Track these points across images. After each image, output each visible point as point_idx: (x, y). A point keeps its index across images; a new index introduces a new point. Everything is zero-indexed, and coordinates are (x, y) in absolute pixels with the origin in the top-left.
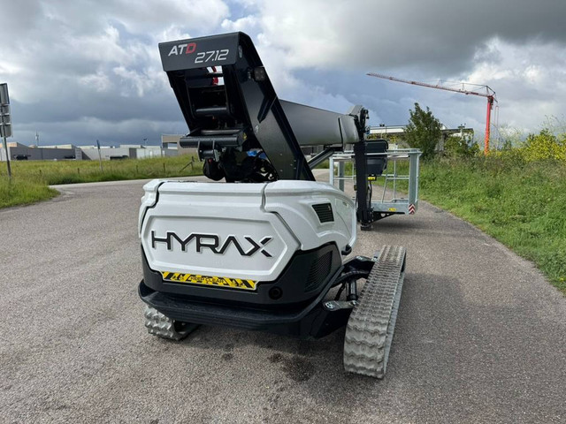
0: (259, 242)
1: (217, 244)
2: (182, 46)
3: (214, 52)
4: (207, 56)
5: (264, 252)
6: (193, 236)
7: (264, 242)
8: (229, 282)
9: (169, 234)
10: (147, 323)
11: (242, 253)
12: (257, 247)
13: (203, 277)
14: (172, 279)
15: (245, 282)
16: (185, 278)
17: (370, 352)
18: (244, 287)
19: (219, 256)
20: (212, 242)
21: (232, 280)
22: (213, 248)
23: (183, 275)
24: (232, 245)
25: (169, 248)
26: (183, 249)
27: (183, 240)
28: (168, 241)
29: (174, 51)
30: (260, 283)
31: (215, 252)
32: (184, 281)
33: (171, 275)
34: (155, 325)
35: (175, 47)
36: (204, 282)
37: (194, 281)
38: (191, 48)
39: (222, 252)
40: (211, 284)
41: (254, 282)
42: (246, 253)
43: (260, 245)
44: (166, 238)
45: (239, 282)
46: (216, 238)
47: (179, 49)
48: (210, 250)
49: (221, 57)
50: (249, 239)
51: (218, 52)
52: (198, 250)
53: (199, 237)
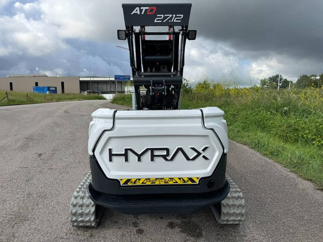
0: (200, 150)
1: (168, 154)
2: (144, 8)
3: (171, 15)
4: (165, 18)
5: (204, 157)
6: (147, 150)
7: (204, 150)
8: (178, 181)
9: (126, 150)
10: (72, 219)
11: (188, 158)
12: (199, 154)
13: (156, 179)
14: (129, 184)
15: (191, 179)
16: (141, 181)
17: (238, 210)
18: (190, 183)
19: (170, 163)
20: (165, 153)
21: (180, 179)
22: (164, 157)
23: (139, 180)
24: (180, 153)
25: (126, 160)
26: (139, 160)
27: (139, 153)
28: (126, 155)
29: (136, 11)
30: (202, 178)
31: (167, 160)
32: (140, 184)
33: (128, 181)
34: (80, 219)
35: (138, 8)
36: (157, 183)
37: (148, 183)
38: (151, 10)
39: (172, 159)
40: (162, 183)
41: (198, 178)
42: (191, 158)
43: (201, 152)
44: (124, 153)
45: (186, 179)
46: (167, 150)
47: (141, 11)
48: (162, 159)
49: (177, 20)
50: (193, 149)
51: (174, 15)
52: (152, 160)
53: (152, 150)
